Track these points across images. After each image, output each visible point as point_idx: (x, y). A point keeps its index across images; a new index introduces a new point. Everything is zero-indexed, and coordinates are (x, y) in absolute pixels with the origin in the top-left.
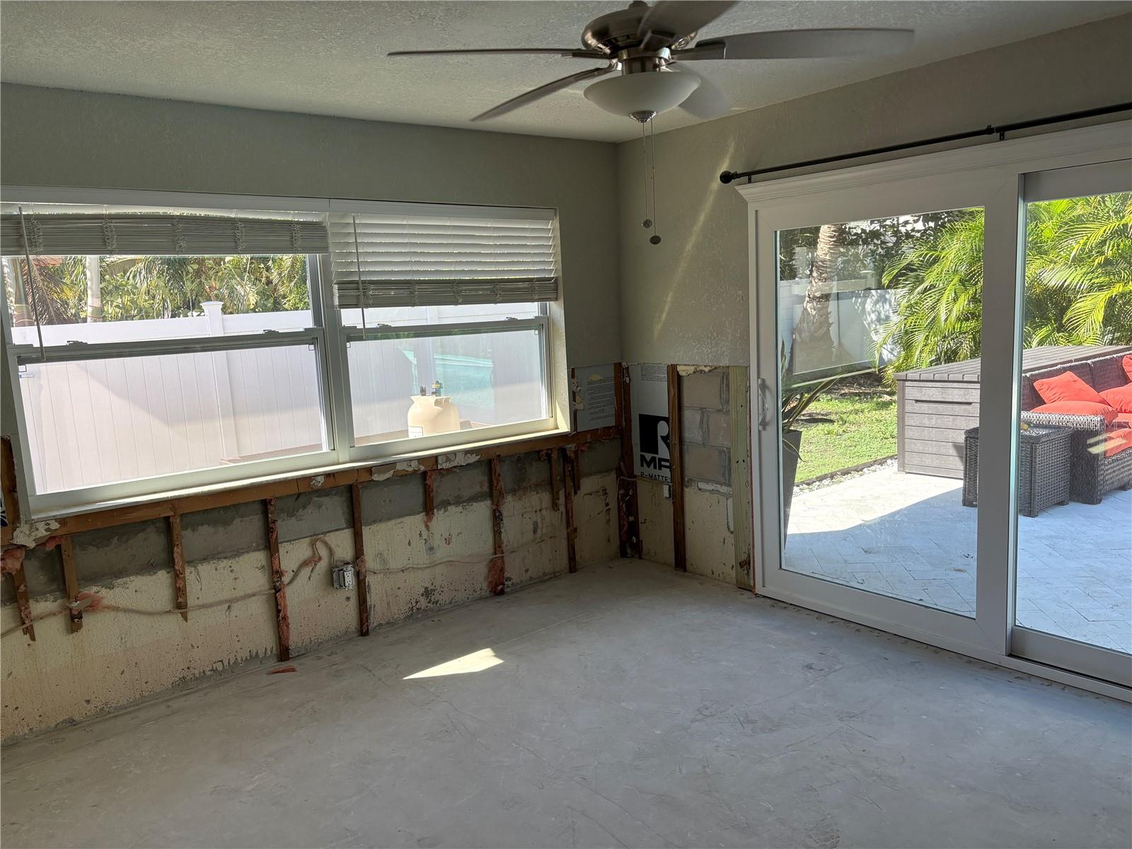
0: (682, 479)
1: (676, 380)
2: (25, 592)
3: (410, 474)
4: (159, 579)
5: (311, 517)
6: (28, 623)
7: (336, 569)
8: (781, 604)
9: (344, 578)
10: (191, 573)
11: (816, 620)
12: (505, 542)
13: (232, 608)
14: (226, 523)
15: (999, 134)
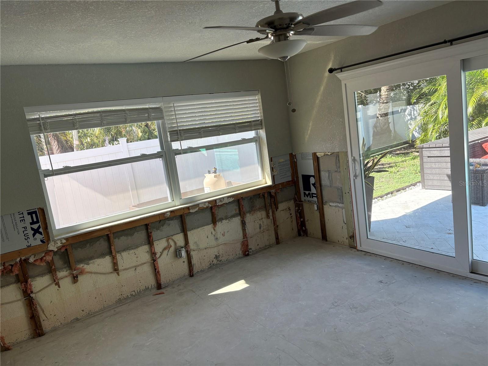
0: (322, 202)
1: (316, 159)
2: (55, 269)
3: (206, 208)
4: (107, 259)
5: (166, 229)
6: (57, 281)
7: (178, 250)
8: (368, 254)
9: (181, 253)
10: (119, 256)
11: (385, 261)
12: (247, 233)
13: (137, 269)
14: (132, 235)
15: (450, 43)
